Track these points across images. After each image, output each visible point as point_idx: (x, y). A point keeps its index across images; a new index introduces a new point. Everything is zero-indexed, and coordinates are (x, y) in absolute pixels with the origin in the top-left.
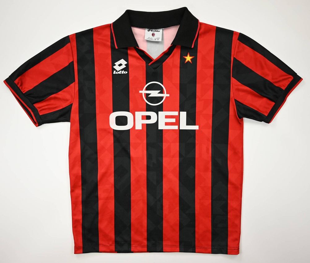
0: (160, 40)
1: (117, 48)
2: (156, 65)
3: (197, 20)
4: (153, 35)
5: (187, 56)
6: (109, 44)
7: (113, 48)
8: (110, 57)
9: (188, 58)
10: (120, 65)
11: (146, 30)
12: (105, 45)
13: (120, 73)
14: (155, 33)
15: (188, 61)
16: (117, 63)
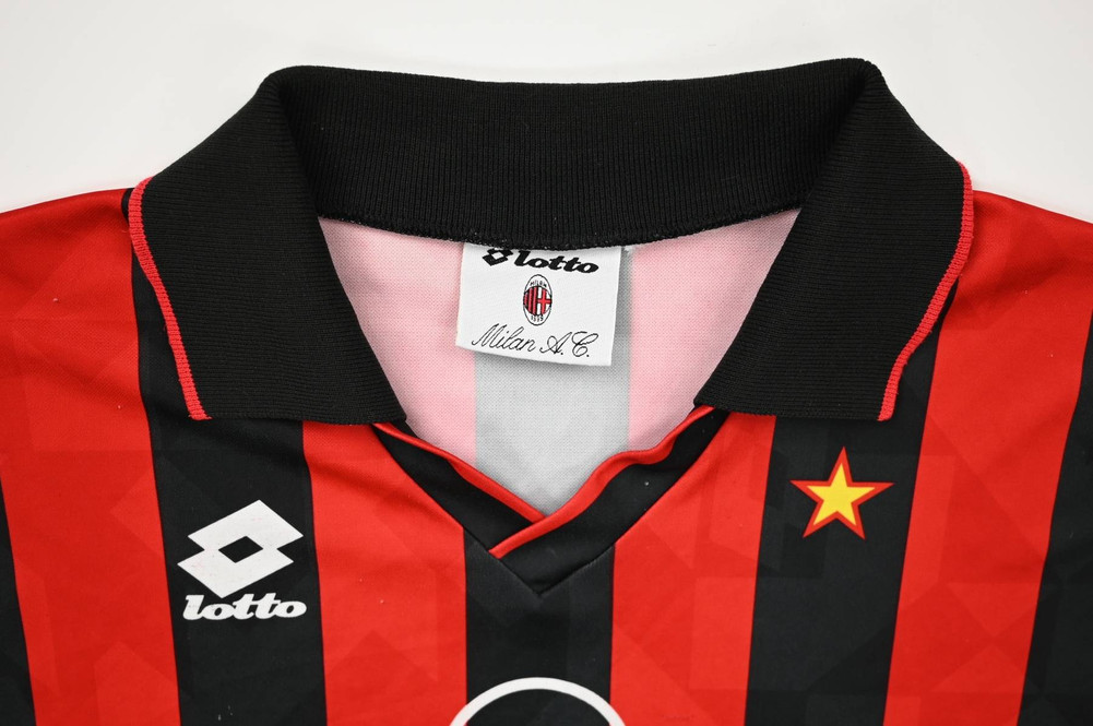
0: (601, 353)
1: (197, 412)
2: (555, 558)
3: (953, 173)
4: (535, 301)
5: (825, 478)
6: (125, 364)
7: (162, 409)
8: (147, 483)
9: (838, 498)
10: (240, 549)
11: (474, 254)
12: (86, 382)
13: (240, 611)
14: (557, 280)
15: (836, 522)
16: (213, 537)
